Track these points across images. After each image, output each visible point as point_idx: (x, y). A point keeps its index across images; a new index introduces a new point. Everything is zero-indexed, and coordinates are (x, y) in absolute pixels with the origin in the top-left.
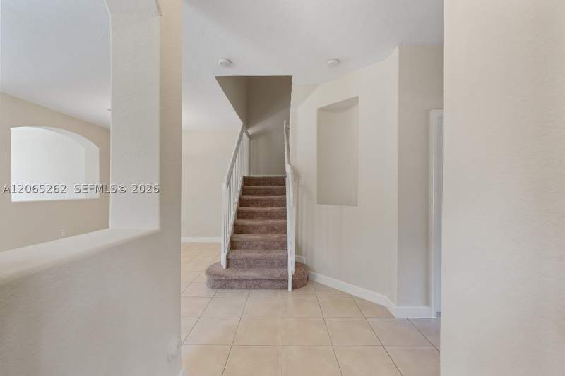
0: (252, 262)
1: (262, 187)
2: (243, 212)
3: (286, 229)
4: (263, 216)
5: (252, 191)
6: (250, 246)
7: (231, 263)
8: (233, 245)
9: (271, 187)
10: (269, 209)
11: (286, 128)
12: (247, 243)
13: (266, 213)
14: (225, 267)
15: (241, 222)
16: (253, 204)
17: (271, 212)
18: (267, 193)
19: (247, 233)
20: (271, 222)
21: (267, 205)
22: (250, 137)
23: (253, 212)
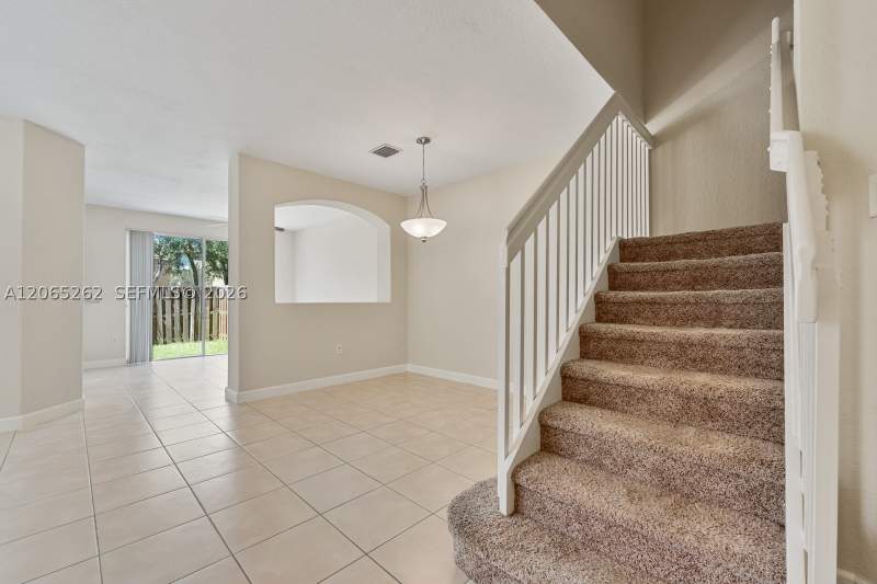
0: (599, 528)
1: (679, 263)
2: (600, 338)
3: (780, 423)
4: (670, 358)
5: (638, 278)
6: (601, 460)
7: (527, 503)
8: (548, 441)
9: (714, 261)
10: (697, 332)
11: (781, 42)
12: (595, 444)
13: (684, 346)
14: (504, 509)
15: (589, 368)
16: (637, 315)
17: (705, 343)
18: (696, 281)
19: (604, 405)
20: (699, 380)
21: (694, 320)
22: (654, 141)
23: (633, 340)
